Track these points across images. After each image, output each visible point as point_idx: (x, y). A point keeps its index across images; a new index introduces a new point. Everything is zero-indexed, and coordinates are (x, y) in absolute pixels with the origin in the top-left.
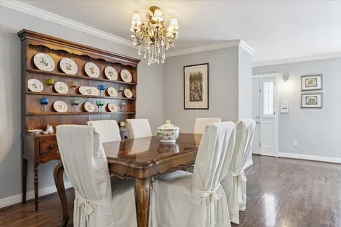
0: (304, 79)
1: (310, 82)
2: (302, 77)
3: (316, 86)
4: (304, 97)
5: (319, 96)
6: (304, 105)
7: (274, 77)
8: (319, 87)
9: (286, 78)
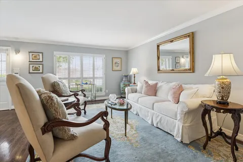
0: (31, 54)
1: (35, 57)
2: (29, 52)
3: (39, 59)
4: (31, 66)
5: (41, 66)
6: (31, 71)
7: (7, 50)
8: (41, 60)
9: (17, 51)
